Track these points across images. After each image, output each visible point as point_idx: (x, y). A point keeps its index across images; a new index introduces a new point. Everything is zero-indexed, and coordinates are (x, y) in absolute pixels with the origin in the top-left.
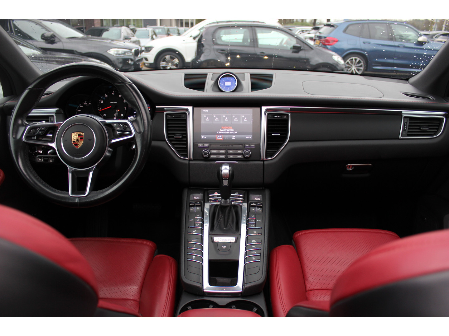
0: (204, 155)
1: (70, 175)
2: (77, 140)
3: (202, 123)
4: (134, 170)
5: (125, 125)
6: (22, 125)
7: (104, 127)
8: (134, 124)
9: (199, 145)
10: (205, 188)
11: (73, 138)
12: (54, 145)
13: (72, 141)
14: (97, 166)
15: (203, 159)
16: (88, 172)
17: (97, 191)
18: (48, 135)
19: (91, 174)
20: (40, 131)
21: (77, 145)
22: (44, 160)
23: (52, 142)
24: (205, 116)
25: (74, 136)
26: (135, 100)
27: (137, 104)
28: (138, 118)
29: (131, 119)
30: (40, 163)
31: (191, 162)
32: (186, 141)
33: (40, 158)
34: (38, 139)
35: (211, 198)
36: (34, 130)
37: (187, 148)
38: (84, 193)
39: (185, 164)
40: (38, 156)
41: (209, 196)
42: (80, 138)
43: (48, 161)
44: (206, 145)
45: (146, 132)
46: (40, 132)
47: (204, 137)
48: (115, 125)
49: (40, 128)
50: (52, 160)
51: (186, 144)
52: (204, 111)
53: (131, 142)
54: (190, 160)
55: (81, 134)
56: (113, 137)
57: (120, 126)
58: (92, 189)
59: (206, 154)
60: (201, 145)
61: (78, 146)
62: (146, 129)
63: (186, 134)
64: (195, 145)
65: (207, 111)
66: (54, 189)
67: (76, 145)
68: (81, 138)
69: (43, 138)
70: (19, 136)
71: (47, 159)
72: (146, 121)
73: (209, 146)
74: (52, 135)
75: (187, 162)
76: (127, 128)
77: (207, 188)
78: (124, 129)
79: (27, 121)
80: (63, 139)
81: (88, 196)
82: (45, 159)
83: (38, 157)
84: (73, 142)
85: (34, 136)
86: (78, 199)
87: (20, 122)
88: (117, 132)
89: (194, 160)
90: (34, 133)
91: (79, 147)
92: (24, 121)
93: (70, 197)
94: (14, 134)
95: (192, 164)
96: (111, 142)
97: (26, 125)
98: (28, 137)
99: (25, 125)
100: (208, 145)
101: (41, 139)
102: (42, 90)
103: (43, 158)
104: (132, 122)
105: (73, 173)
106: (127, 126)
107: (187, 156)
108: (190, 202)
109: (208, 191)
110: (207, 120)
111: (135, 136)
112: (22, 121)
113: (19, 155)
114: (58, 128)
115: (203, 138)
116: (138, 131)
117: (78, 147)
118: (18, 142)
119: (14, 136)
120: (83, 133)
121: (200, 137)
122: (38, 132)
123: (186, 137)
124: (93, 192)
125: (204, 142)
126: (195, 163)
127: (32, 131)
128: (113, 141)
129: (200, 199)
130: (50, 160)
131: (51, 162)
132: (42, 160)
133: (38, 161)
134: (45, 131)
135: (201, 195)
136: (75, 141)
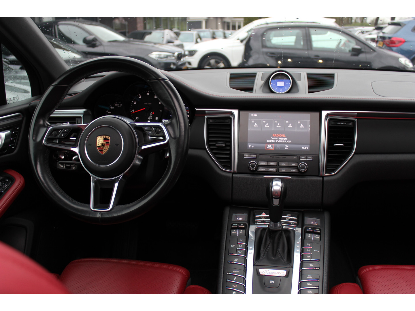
0: (251, 168)
1: (92, 185)
2: (103, 145)
3: (249, 129)
4: (166, 182)
5: (158, 129)
6: (44, 126)
7: (134, 131)
8: (169, 127)
9: (245, 155)
10: (251, 208)
11: (97, 142)
12: (76, 150)
13: (97, 145)
14: (123, 175)
15: (249, 172)
16: (114, 182)
17: (122, 206)
18: (71, 138)
19: (116, 185)
20: (62, 133)
21: (102, 150)
22: (66, 167)
23: (75, 146)
24: (253, 121)
25: (100, 140)
26: (171, 100)
27: (173, 105)
28: (174, 121)
29: (165, 122)
30: (62, 170)
31: (234, 175)
32: (230, 150)
33: (62, 164)
34: (60, 143)
35: (257, 220)
36: (56, 132)
37: (230, 158)
38: (108, 207)
39: (228, 178)
40: (59, 162)
41: (255, 217)
42: (106, 143)
43: (70, 168)
44: (253, 156)
45: (183, 138)
46: (63, 135)
47: (251, 147)
48: (147, 128)
49: (62, 130)
50: (75, 167)
51: (230, 154)
52: (252, 115)
53: (165, 149)
54: (234, 173)
55: (107, 137)
56: (144, 142)
57: (153, 129)
58: (116, 204)
59: (253, 166)
60: (247, 156)
61: (103, 151)
62: (183, 133)
63: (230, 142)
64: (240, 156)
65: (256, 115)
66: (74, 201)
67: (101, 151)
68: (107, 143)
69: (65, 141)
70: (39, 139)
71: (69, 165)
72: (182, 125)
73: (256, 157)
74: (75, 139)
75: (230, 175)
76: (160, 132)
77: (252, 208)
78: (157, 133)
79: (49, 123)
80: (87, 143)
81: (112, 211)
82: (67, 165)
83: (60, 163)
84: (98, 146)
85: (56, 139)
86: (100, 214)
87: (41, 122)
88: (149, 138)
89: (238, 173)
90: (56, 135)
91: (105, 152)
92: (46, 121)
93: (91, 210)
94: (34, 135)
95: (236, 178)
96: (141, 148)
97: (48, 127)
98: (48, 140)
99: (46, 126)
100: (255, 156)
101: (64, 142)
102: (67, 87)
103: (65, 164)
104: (166, 125)
105: (96, 183)
106: (160, 130)
107: (230, 167)
108: (232, 223)
109: (254, 211)
110: (256, 125)
111: (170, 142)
112: (44, 121)
113: (38, 160)
114: (82, 130)
115: (250, 147)
116: (173, 136)
117: (103, 153)
118: (38, 145)
119: (34, 138)
120: (109, 136)
121: (247, 146)
122: (60, 134)
123: (230, 146)
124: (118, 206)
125: (251, 152)
126: (239, 177)
127: (53, 132)
128: (143, 147)
129: (244, 220)
130: (72, 167)
131: (74, 169)
132: (64, 166)
133: (60, 168)
134: (68, 133)
135: (246, 215)
136: (100, 146)
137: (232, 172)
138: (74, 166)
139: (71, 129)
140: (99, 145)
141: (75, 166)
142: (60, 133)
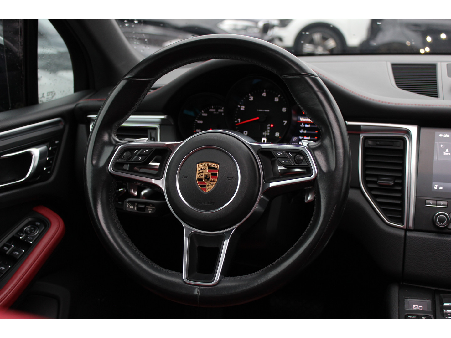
0: (439, 224)
1: (186, 241)
2: (207, 178)
3: (435, 158)
4: (311, 243)
5: (298, 156)
6: (110, 143)
7: (257, 157)
8: (318, 154)
9: (427, 201)
10: (434, 289)
11: (198, 172)
12: (161, 183)
13: (197, 178)
14: (237, 228)
15: (433, 229)
16: (221, 239)
17: (235, 278)
18: (151, 164)
19: (226, 243)
20: (139, 155)
21: (205, 186)
22: (139, 209)
23: (158, 176)
24: (442, 146)
25: (201, 170)
26: (321, 109)
27: (326, 117)
28: (327, 142)
29: (310, 144)
30: (131, 213)
31: (409, 234)
32: (402, 191)
33: (132, 203)
34: (131, 170)
35: (448, 311)
36: (129, 153)
37: (402, 205)
38: (212, 279)
39: (397, 237)
40: (128, 200)
41: (443, 305)
42: (212, 174)
43: (144, 211)
44: (442, 203)
45: (340, 172)
46: (140, 158)
47: (438, 188)
48: (279, 154)
49: (139, 150)
50: (153, 209)
51: (402, 198)
52: (441, 135)
53: (305, 188)
54: (407, 230)
55: (214, 165)
56: (272, 176)
57: (290, 156)
58: (227, 272)
59: (442, 220)
60: (431, 202)
61: (207, 187)
62: (341, 166)
63: (403, 178)
64: (420, 202)
65: (447, 136)
66: (155, 265)
67: (203, 186)
68: (214, 175)
69: (140, 168)
70: (102, 163)
71: (143, 206)
72: (341, 151)
73: (447, 206)
74: (158, 164)
75: (402, 233)
76: (302, 160)
77: (437, 289)
78: (296, 163)
79: (118, 136)
80: (180, 173)
81: (219, 286)
82: (140, 206)
83: (129, 202)
84: (199, 180)
85: (127, 164)
86: (198, 289)
87: (106, 138)
88: (278, 168)
89: (415, 230)
90: (130, 159)
91: (209, 190)
92: (113, 135)
93: (184, 283)
94: (95, 157)
95: (412, 238)
96: (269, 185)
97: (116, 144)
98: (117, 165)
99: (114, 142)
100: (446, 203)
101: (138, 169)
102: (149, 82)
103: (136, 204)
104: (312, 150)
105: (192, 237)
106: (302, 158)
107: (401, 221)
108: (407, 314)
109: (441, 295)
110: (447, 153)
111: (318, 178)
112: (110, 136)
113: (100, 197)
114: (171, 152)
115: (436, 188)
116: (324, 169)
117: (207, 191)
118: (99, 172)
119: (94, 162)
120: (218, 164)
121: (431, 187)
122: (136, 157)
123: (403, 184)
124: (227, 278)
125: (438, 196)
126: (417, 238)
127: (125, 154)
128: (272, 185)
129: (426, 309)
130: (148, 208)
131: (150, 212)
132: (136, 207)
133: (128, 210)
134: (149, 156)
135: (428, 302)
136: (202, 179)
137: (405, 228)
138: (150, 207)
139: (154, 149)
140: (200, 178)
141: (152, 207)
142: (135, 155)
